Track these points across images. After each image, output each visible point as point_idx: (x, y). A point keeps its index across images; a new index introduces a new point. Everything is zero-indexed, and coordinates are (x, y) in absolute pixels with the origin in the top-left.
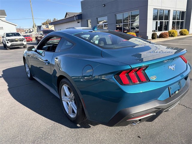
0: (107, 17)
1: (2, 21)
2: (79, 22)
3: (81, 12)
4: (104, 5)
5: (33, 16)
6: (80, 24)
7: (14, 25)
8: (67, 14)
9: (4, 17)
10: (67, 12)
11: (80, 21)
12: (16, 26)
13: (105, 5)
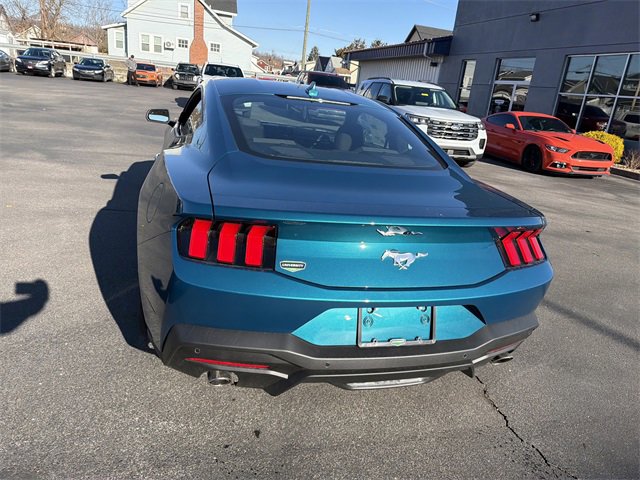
0: (534, 59)
1: (223, 26)
2: (434, 65)
3: (452, 30)
4: (534, 17)
5: (307, 24)
6: (436, 71)
7: (251, 44)
8: (415, 29)
9: (231, 17)
10: (417, 24)
11: (440, 60)
12: (254, 46)
13: (538, 15)
